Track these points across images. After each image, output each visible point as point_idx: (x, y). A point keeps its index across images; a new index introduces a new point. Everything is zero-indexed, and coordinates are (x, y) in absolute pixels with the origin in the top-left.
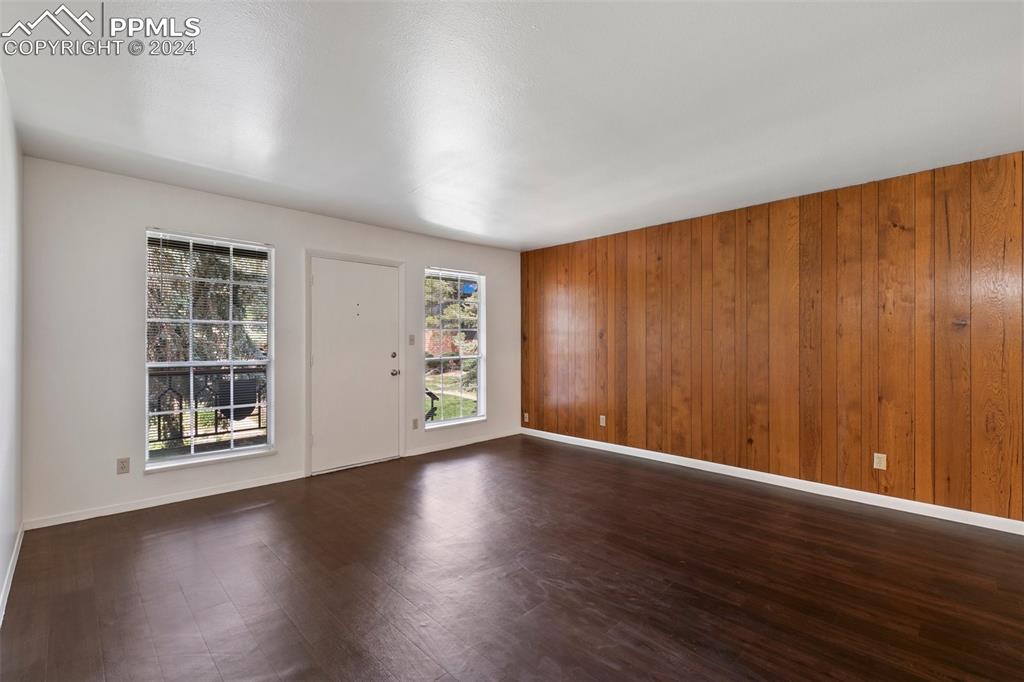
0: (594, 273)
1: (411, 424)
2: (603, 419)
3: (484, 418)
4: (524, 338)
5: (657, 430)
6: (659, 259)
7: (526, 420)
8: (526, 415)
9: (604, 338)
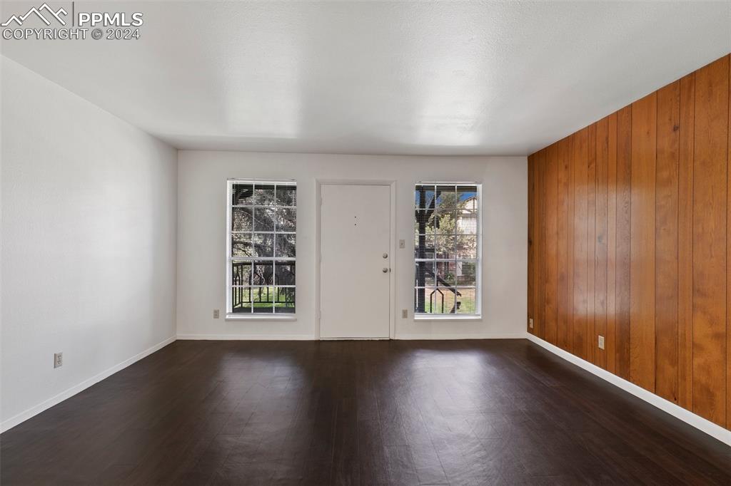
0: (593, 165)
1: (401, 314)
2: (601, 339)
3: (480, 317)
4: (530, 242)
5: (670, 371)
6: (676, 129)
7: (531, 326)
8: (531, 321)
9: (604, 241)
